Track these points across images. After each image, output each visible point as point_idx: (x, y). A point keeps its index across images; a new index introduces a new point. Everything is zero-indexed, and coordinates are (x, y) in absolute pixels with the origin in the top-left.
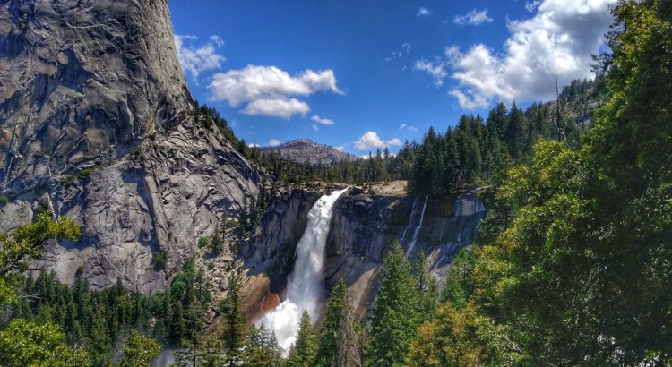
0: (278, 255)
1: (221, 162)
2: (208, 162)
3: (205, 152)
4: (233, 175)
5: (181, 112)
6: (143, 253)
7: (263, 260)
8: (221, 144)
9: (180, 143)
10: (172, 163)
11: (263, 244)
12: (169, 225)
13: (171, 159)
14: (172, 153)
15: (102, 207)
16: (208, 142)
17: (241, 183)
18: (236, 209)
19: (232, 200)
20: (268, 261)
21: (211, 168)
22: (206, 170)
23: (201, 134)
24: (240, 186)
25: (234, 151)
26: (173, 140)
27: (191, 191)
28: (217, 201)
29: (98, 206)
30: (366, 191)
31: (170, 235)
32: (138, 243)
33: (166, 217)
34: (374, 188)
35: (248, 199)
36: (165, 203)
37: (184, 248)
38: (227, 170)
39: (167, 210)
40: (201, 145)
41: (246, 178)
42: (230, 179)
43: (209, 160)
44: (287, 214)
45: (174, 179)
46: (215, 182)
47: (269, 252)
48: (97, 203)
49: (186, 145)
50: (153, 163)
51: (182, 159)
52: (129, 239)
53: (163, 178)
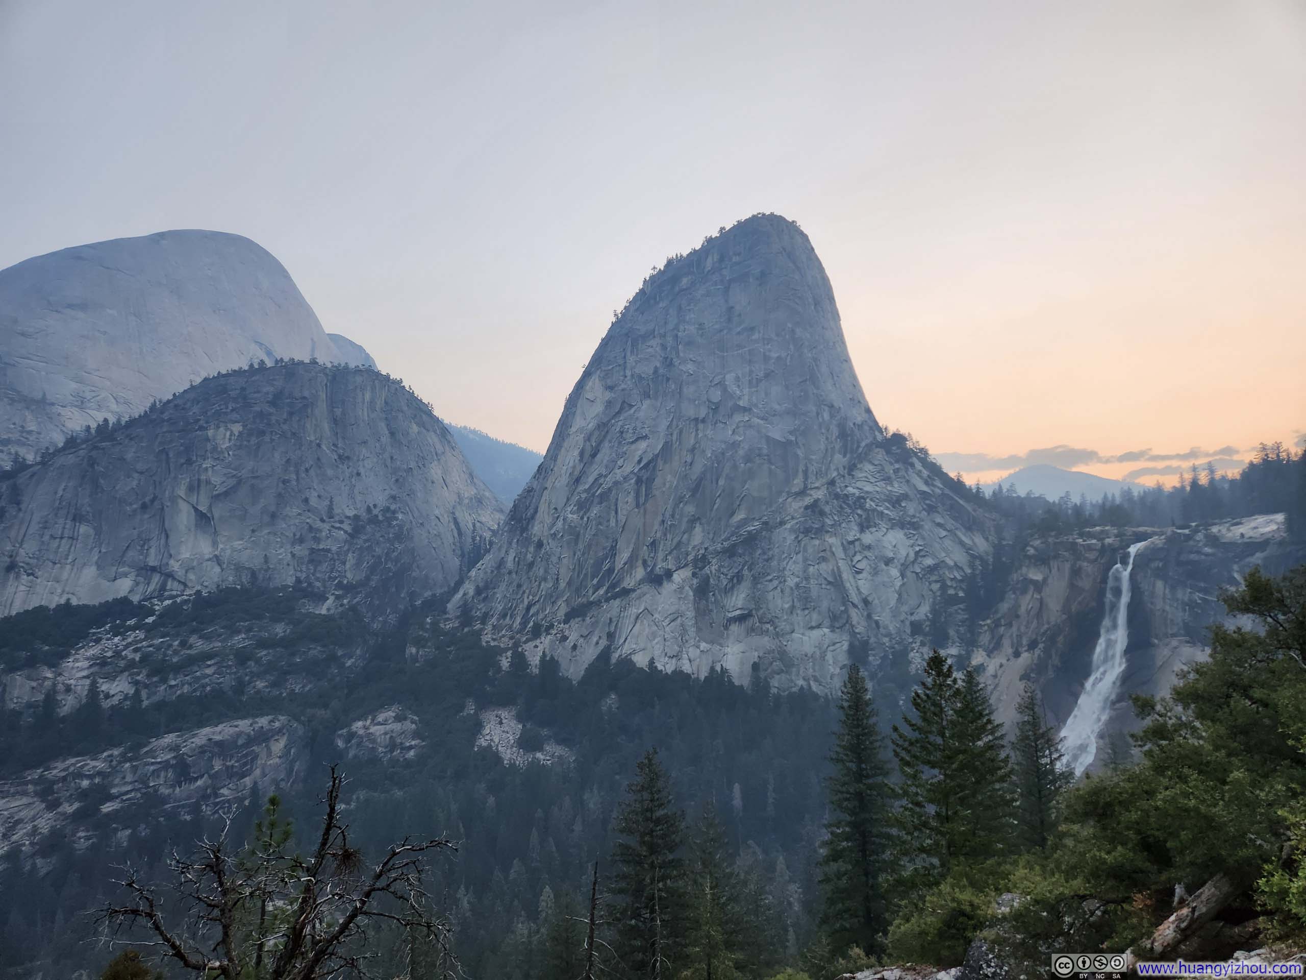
0: (1041, 646)
1: (931, 509)
2: (911, 512)
3: (905, 497)
4: (948, 527)
5: (867, 445)
6: (834, 644)
7: (1017, 654)
8: (926, 483)
9: (868, 488)
10: (860, 516)
11: (1014, 629)
12: (866, 602)
13: (859, 512)
14: (859, 502)
15: (776, 583)
16: (908, 481)
17: (964, 538)
18: (959, 577)
19: (951, 563)
20: (1025, 656)
21: (915, 520)
22: (909, 523)
23: (896, 471)
24: (962, 543)
25: (947, 491)
26: (859, 484)
27: (891, 555)
28: (929, 567)
29: (771, 581)
30: (1200, 536)
31: (869, 616)
32: (826, 630)
33: (860, 593)
34: (1215, 530)
35: (978, 562)
36: (858, 573)
37: (888, 635)
38: (939, 520)
39: (860, 583)
40: (897, 488)
41: (969, 529)
42: (944, 533)
43: (911, 508)
44: (1050, 581)
45: (868, 538)
46: (924, 539)
47: (1025, 641)
48: (769, 578)
49: (878, 489)
50: (836, 518)
51: (874, 510)
52: (813, 624)
53: (850, 538)
